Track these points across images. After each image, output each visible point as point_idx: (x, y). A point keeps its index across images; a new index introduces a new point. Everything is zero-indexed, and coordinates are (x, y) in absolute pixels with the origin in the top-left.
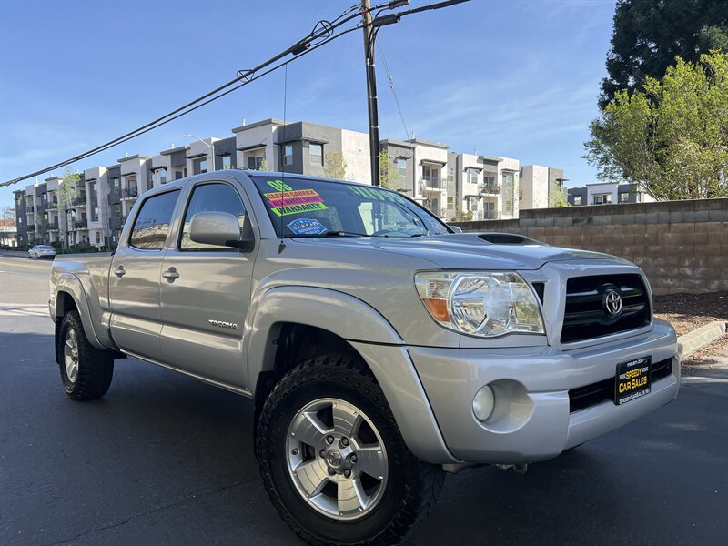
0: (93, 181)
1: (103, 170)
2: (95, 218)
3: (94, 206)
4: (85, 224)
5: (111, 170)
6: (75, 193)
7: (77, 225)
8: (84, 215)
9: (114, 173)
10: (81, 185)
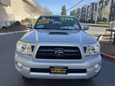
0: (80, 9)
1: (81, 8)
2: (79, 15)
3: (80, 13)
4: (78, 16)
5: (82, 7)
6: (77, 11)
7: (77, 17)
8: (78, 15)
9: (83, 8)
10: (78, 10)
